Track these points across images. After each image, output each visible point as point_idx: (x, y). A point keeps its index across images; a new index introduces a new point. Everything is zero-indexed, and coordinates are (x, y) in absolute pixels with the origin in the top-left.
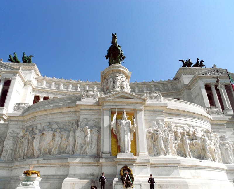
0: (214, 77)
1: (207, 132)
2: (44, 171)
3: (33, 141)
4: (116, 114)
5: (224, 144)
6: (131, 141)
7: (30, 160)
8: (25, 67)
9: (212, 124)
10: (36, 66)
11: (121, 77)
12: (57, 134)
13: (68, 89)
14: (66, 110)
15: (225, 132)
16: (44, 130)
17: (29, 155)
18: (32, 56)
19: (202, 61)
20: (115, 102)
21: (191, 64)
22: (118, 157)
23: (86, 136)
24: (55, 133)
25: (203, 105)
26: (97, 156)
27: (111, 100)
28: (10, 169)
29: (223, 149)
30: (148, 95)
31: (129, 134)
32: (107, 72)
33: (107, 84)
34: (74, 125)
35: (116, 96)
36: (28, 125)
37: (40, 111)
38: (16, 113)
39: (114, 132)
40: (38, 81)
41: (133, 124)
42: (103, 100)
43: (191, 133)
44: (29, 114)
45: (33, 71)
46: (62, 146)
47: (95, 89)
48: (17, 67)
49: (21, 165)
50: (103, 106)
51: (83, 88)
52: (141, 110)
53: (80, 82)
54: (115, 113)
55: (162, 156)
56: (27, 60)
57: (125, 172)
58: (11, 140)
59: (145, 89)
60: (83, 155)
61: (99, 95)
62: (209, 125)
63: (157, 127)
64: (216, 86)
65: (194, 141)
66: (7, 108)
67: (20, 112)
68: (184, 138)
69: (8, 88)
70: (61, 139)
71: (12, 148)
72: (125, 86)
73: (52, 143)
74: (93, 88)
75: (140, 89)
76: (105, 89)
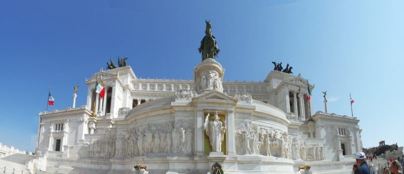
0: (298, 86)
1: (285, 134)
2: (149, 166)
3: (137, 142)
4: (209, 115)
5: (295, 145)
6: (222, 142)
7: (137, 157)
8: (121, 71)
9: (289, 128)
10: (131, 69)
11: (214, 74)
12: (156, 136)
13: (162, 89)
14: (162, 112)
15: (297, 135)
16: (145, 132)
17: (136, 153)
18: (127, 58)
19: (291, 68)
20: (208, 103)
21: (281, 68)
22: (210, 156)
23: (181, 137)
24: (155, 135)
25: (285, 111)
26: (192, 155)
27: (204, 101)
28: (123, 164)
29: (294, 149)
30: (240, 96)
31: (220, 135)
32: (201, 68)
33: (200, 82)
34: (170, 127)
35: (208, 96)
36: (132, 127)
37: (140, 114)
38: (120, 117)
39: (206, 133)
40: (134, 84)
41: (224, 125)
42: (196, 100)
43: (273, 135)
44: (131, 118)
45: (129, 74)
46: (161, 146)
47: (189, 89)
48: (115, 73)
49: (130, 162)
50: (197, 107)
51: (176, 88)
52: (231, 112)
53: (173, 81)
54: (207, 115)
55: (247, 155)
56: (122, 64)
57: (216, 168)
58: (120, 141)
59: (237, 90)
60: (180, 154)
61: (192, 95)
62: (287, 128)
63: (245, 129)
64: (298, 94)
65: (274, 142)
66: (113, 114)
67: (123, 117)
68: (267, 139)
69: (111, 95)
70: (160, 140)
71: (122, 148)
72: (218, 85)
73: (152, 144)
74: (186, 87)
75: (233, 89)
76: (198, 88)
